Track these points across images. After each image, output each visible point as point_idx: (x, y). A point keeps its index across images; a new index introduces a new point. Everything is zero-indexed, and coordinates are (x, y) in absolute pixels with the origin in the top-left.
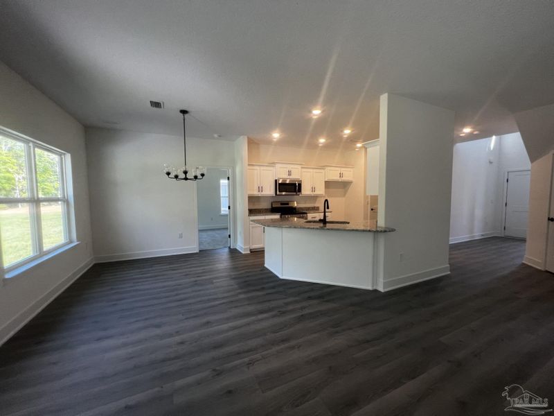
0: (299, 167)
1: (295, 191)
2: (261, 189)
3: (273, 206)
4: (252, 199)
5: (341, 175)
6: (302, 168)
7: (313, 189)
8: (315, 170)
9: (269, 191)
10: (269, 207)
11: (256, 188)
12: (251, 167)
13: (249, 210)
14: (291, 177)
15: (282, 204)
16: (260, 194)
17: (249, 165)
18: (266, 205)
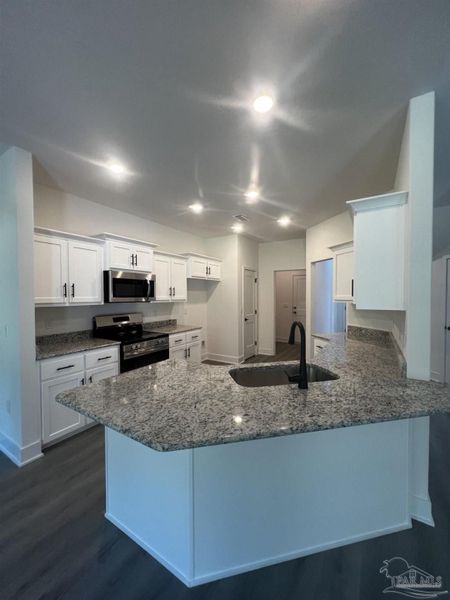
0: (150, 250)
1: (145, 296)
2: (68, 290)
3: (98, 325)
4: (44, 313)
5: (208, 271)
6: (155, 253)
7: (172, 292)
8: (173, 260)
9: (90, 293)
10: (89, 327)
11: (57, 287)
12: (44, 238)
13: (37, 338)
14: (136, 268)
15: (116, 320)
16: (67, 302)
17: (37, 231)
18: (83, 324)
